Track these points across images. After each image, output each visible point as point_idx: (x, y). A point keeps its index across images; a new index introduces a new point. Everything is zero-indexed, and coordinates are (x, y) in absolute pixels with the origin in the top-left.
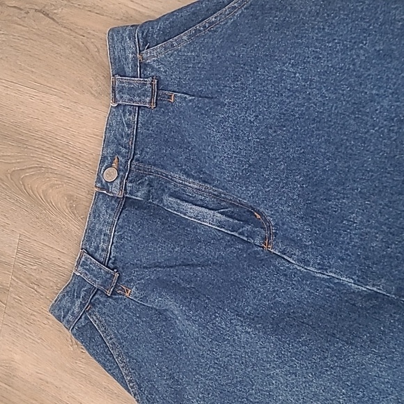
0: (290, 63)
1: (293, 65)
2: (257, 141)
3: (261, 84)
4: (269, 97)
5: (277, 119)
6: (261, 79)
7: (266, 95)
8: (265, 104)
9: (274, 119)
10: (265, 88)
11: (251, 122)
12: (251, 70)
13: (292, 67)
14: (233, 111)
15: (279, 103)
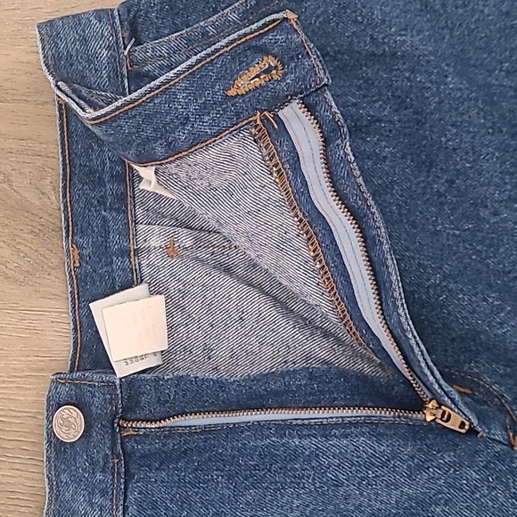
0: (501, 70)
1: (508, 72)
2: (454, 235)
3: (456, 109)
4: (473, 137)
5: (497, 185)
6: (454, 99)
7: (470, 132)
8: (467, 153)
9: (489, 185)
10: (466, 117)
11: (440, 195)
12: (431, 82)
13: (507, 77)
14: (403, 169)
15: (498, 149)
